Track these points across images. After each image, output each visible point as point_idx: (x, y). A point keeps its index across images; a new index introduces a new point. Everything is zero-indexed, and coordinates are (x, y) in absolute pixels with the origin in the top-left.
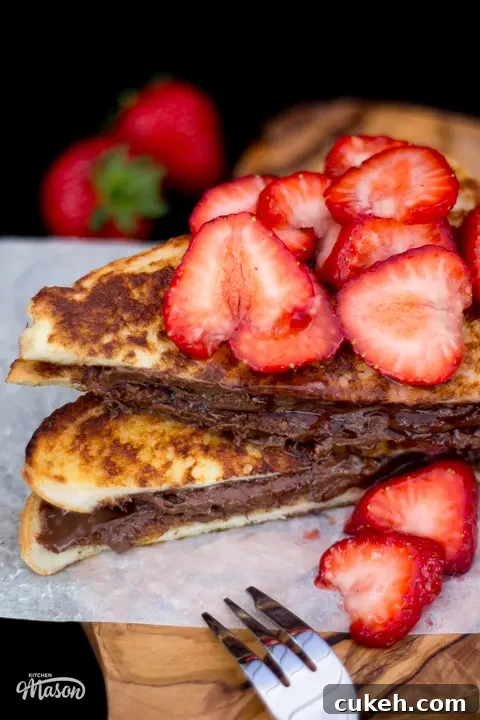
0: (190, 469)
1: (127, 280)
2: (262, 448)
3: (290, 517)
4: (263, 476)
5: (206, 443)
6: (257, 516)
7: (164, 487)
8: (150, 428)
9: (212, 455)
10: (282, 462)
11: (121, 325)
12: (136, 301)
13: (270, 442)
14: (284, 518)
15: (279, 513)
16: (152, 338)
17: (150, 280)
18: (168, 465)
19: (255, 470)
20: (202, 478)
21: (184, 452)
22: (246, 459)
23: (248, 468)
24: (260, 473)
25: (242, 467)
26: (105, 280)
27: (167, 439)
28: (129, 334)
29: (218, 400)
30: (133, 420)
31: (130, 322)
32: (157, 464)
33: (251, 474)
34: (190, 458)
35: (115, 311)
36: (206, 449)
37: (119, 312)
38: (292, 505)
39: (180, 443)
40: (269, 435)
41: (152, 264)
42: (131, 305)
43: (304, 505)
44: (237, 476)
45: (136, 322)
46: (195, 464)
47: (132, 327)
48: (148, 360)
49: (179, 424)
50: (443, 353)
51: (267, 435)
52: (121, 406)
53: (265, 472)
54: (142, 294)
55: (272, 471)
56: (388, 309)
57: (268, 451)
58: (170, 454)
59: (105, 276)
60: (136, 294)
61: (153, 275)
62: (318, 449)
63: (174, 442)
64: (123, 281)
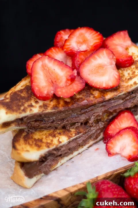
0: (59, 140)
1: (18, 92)
2: (75, 128)
3: (89, 147)
4: (79, 135)
5: (59, 132)
6: (80, 150)
7: (54, 147)
8: (41, 134)
9: (62, 135)
10: (81, 130)
11: (24, 103)
12: (24, 97)
13: (76, 125)
14: (87, 148)
15: (85, 147)
16: (34, 104)
17: (24, 90)
18: (52, 141)
19: (76, 135)
20: (63, 141)
21: (54, 136)
22: (72, 133)
23: (74, 135)
24: (78, 135)
25: (72, 135)
26: (12, 94)
27: (48, 135)
28: (27, 105)
29: (58, 117)
30: (35, 133)
31: (26, 102)
32: (49, 141)
33: (75, 135)
34: (57, 137)
35: (20, 101)
36: (60, 134)
37: (21, 100)
38: (88, 144)
39: (52, 134)
40: (75, 123)
41: (22, 87)
42: (23, 98)
43: (91, 142)
44: (72, 137)
45: (27, 101)
46: (59, 138)
47: (27, 103)
48: (36, 110)
49: (48, 130)
50: (115, 77)
51: (74, 124)
52: (31, 130)
53: (79, 134)
54: (24, 94)
55: (81, 133)
56: (95, 70)
57: (77, 128)
58: (51, 138)
59: (11, 93)
60: (23, 95)
61: (24, 89)
62: (90, 122)
63: (50, 135)
64: (17, 93)
